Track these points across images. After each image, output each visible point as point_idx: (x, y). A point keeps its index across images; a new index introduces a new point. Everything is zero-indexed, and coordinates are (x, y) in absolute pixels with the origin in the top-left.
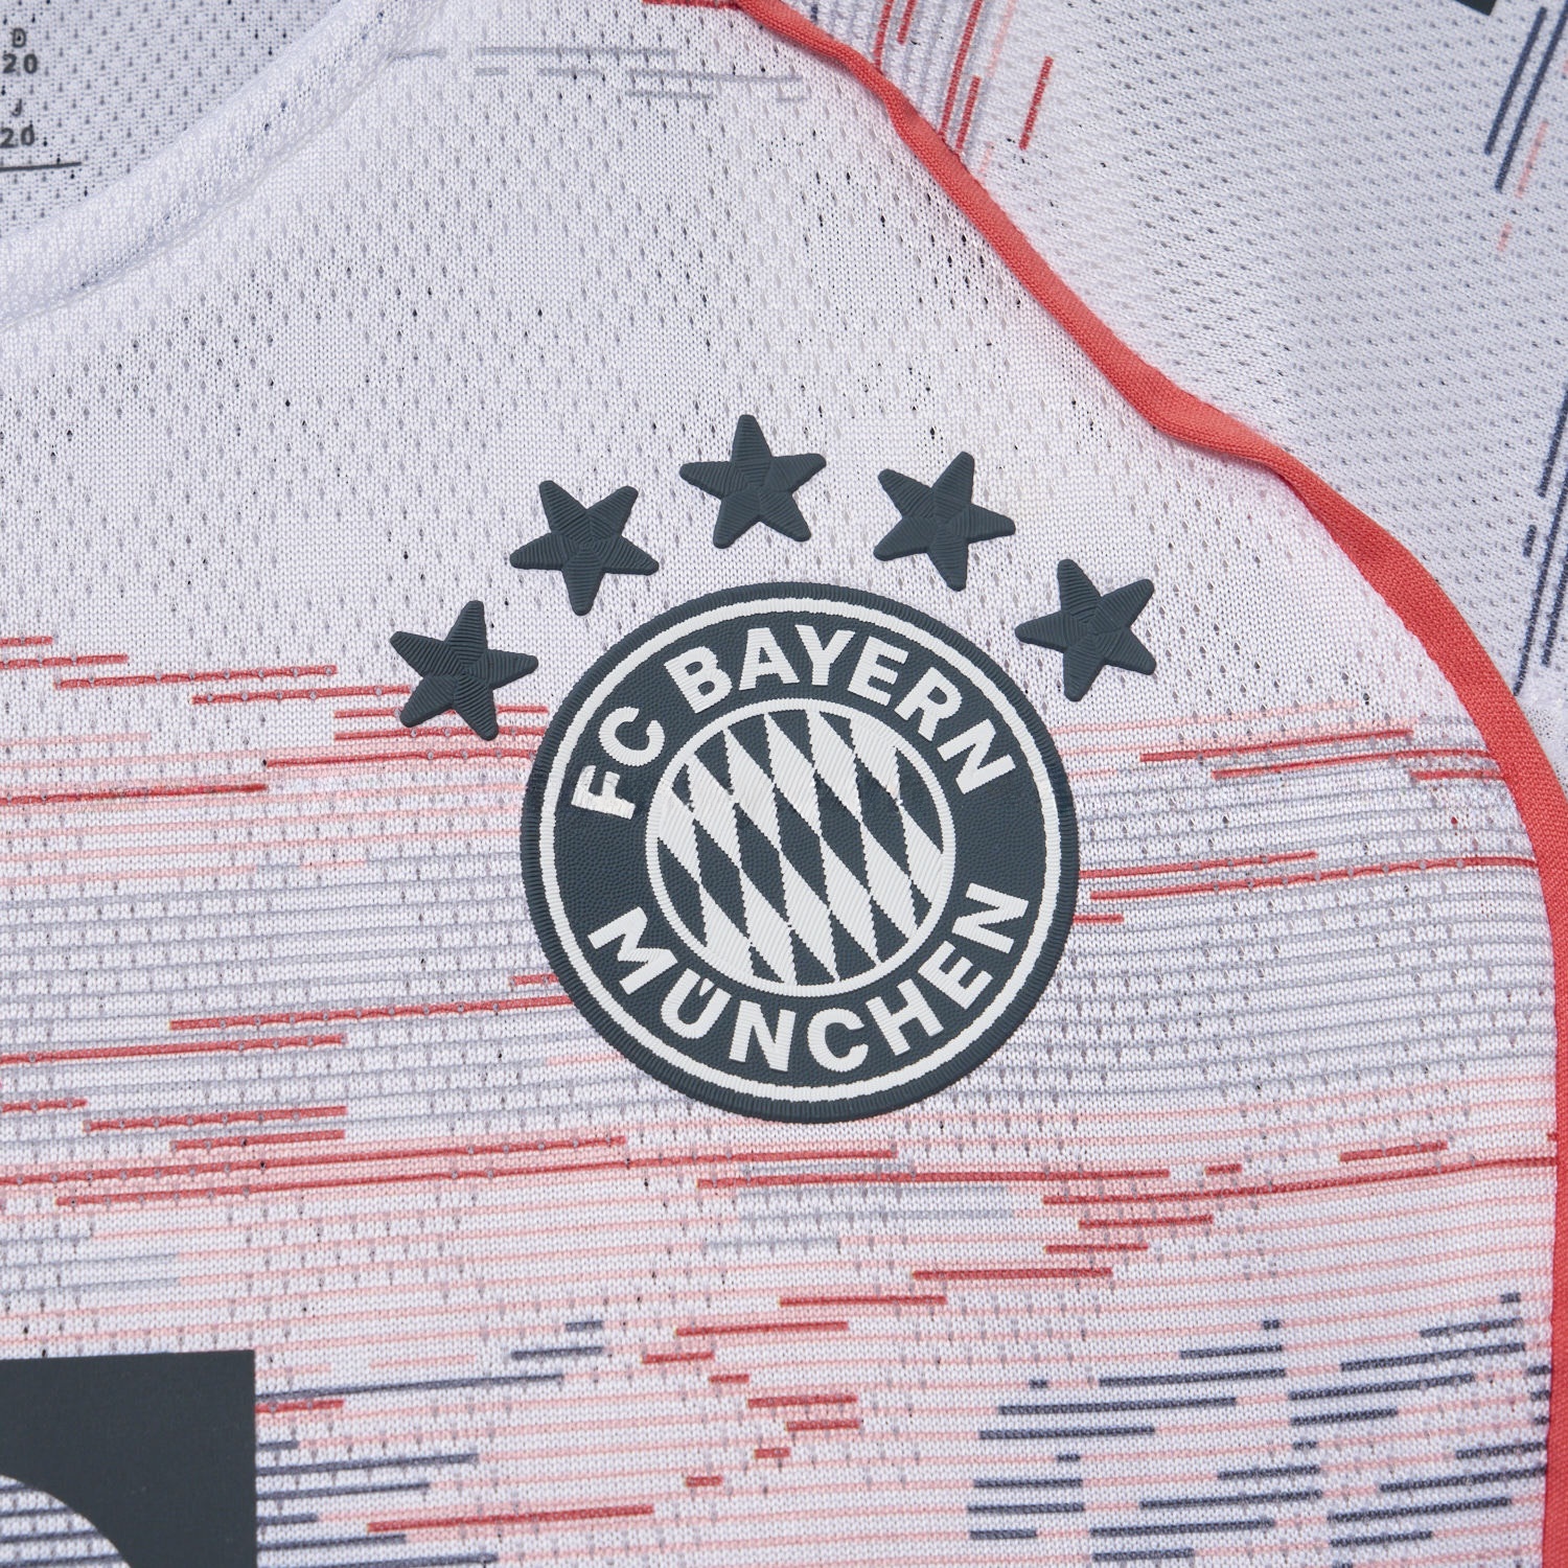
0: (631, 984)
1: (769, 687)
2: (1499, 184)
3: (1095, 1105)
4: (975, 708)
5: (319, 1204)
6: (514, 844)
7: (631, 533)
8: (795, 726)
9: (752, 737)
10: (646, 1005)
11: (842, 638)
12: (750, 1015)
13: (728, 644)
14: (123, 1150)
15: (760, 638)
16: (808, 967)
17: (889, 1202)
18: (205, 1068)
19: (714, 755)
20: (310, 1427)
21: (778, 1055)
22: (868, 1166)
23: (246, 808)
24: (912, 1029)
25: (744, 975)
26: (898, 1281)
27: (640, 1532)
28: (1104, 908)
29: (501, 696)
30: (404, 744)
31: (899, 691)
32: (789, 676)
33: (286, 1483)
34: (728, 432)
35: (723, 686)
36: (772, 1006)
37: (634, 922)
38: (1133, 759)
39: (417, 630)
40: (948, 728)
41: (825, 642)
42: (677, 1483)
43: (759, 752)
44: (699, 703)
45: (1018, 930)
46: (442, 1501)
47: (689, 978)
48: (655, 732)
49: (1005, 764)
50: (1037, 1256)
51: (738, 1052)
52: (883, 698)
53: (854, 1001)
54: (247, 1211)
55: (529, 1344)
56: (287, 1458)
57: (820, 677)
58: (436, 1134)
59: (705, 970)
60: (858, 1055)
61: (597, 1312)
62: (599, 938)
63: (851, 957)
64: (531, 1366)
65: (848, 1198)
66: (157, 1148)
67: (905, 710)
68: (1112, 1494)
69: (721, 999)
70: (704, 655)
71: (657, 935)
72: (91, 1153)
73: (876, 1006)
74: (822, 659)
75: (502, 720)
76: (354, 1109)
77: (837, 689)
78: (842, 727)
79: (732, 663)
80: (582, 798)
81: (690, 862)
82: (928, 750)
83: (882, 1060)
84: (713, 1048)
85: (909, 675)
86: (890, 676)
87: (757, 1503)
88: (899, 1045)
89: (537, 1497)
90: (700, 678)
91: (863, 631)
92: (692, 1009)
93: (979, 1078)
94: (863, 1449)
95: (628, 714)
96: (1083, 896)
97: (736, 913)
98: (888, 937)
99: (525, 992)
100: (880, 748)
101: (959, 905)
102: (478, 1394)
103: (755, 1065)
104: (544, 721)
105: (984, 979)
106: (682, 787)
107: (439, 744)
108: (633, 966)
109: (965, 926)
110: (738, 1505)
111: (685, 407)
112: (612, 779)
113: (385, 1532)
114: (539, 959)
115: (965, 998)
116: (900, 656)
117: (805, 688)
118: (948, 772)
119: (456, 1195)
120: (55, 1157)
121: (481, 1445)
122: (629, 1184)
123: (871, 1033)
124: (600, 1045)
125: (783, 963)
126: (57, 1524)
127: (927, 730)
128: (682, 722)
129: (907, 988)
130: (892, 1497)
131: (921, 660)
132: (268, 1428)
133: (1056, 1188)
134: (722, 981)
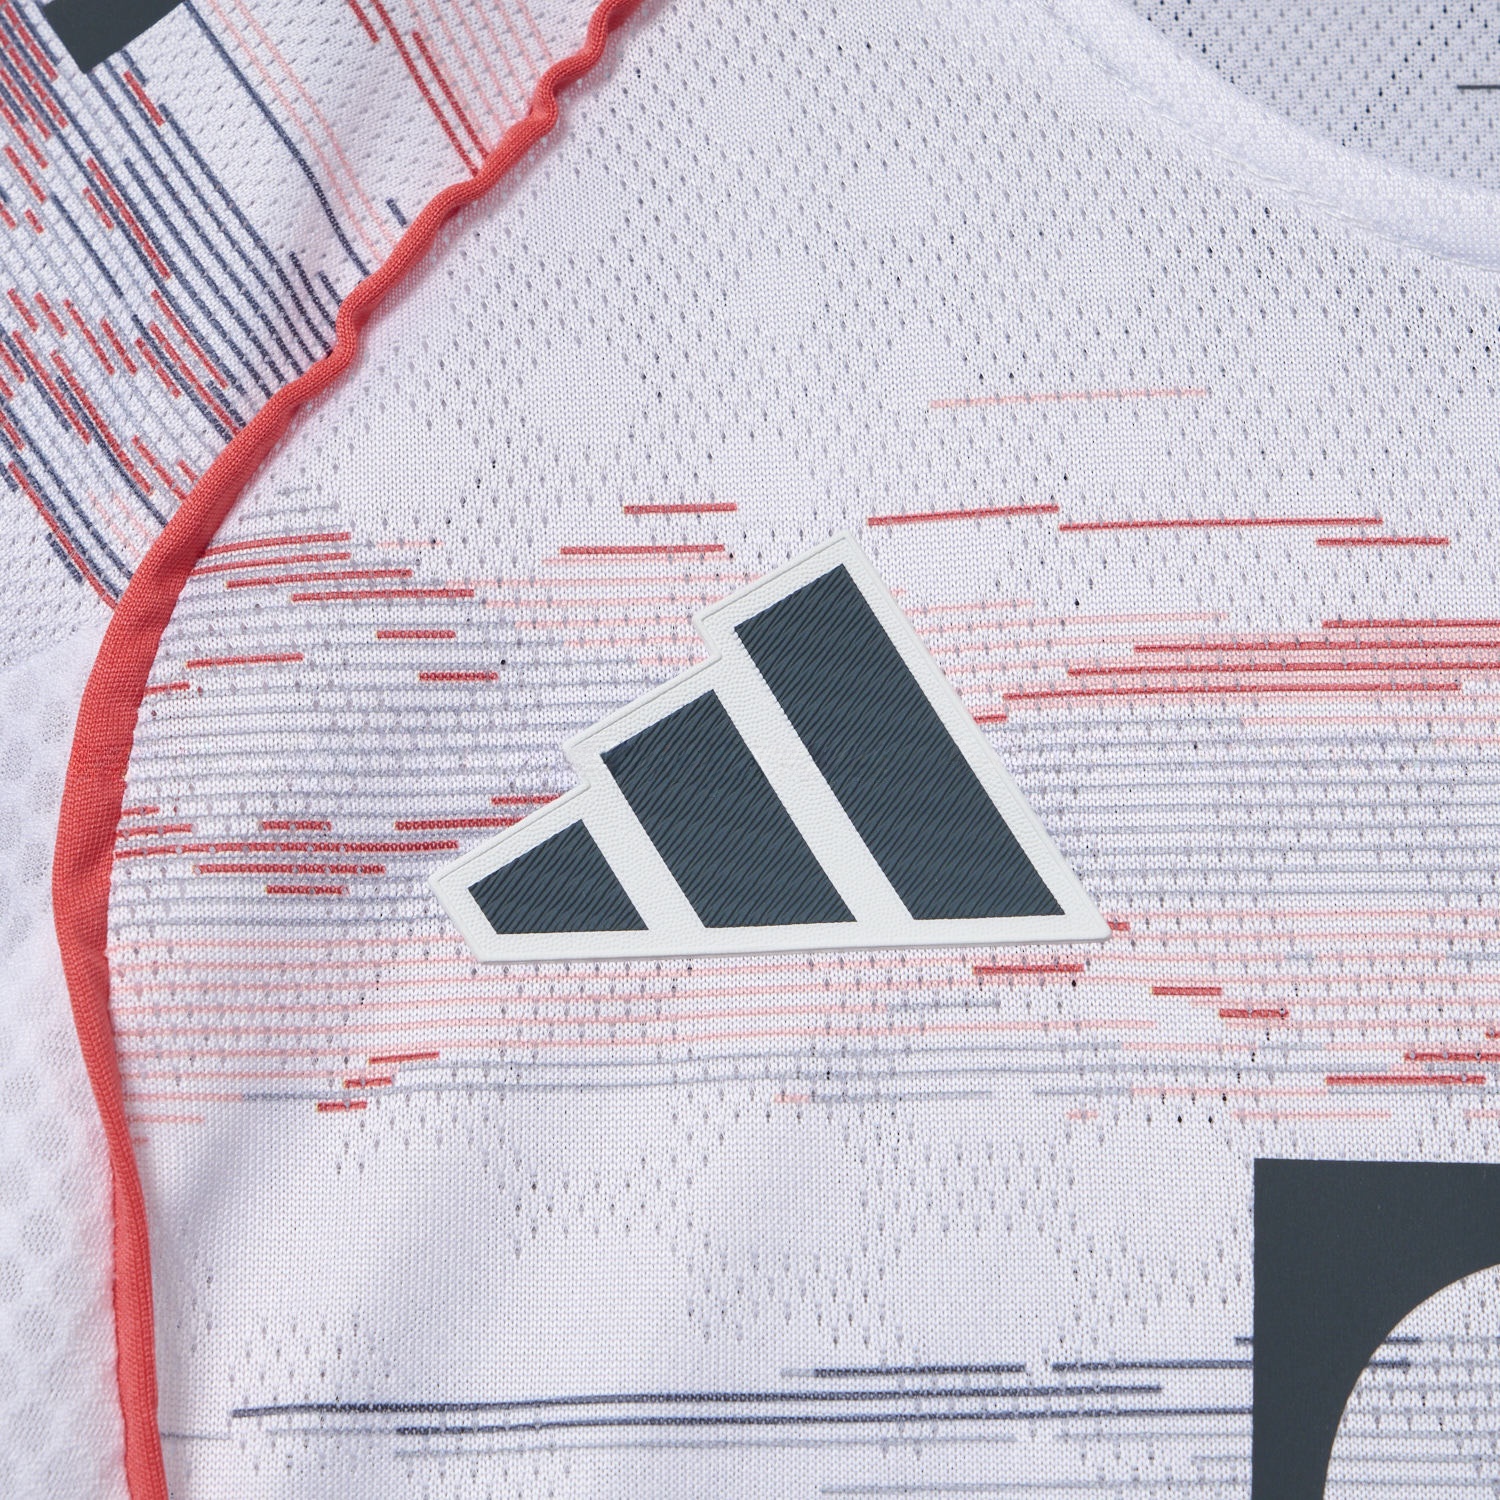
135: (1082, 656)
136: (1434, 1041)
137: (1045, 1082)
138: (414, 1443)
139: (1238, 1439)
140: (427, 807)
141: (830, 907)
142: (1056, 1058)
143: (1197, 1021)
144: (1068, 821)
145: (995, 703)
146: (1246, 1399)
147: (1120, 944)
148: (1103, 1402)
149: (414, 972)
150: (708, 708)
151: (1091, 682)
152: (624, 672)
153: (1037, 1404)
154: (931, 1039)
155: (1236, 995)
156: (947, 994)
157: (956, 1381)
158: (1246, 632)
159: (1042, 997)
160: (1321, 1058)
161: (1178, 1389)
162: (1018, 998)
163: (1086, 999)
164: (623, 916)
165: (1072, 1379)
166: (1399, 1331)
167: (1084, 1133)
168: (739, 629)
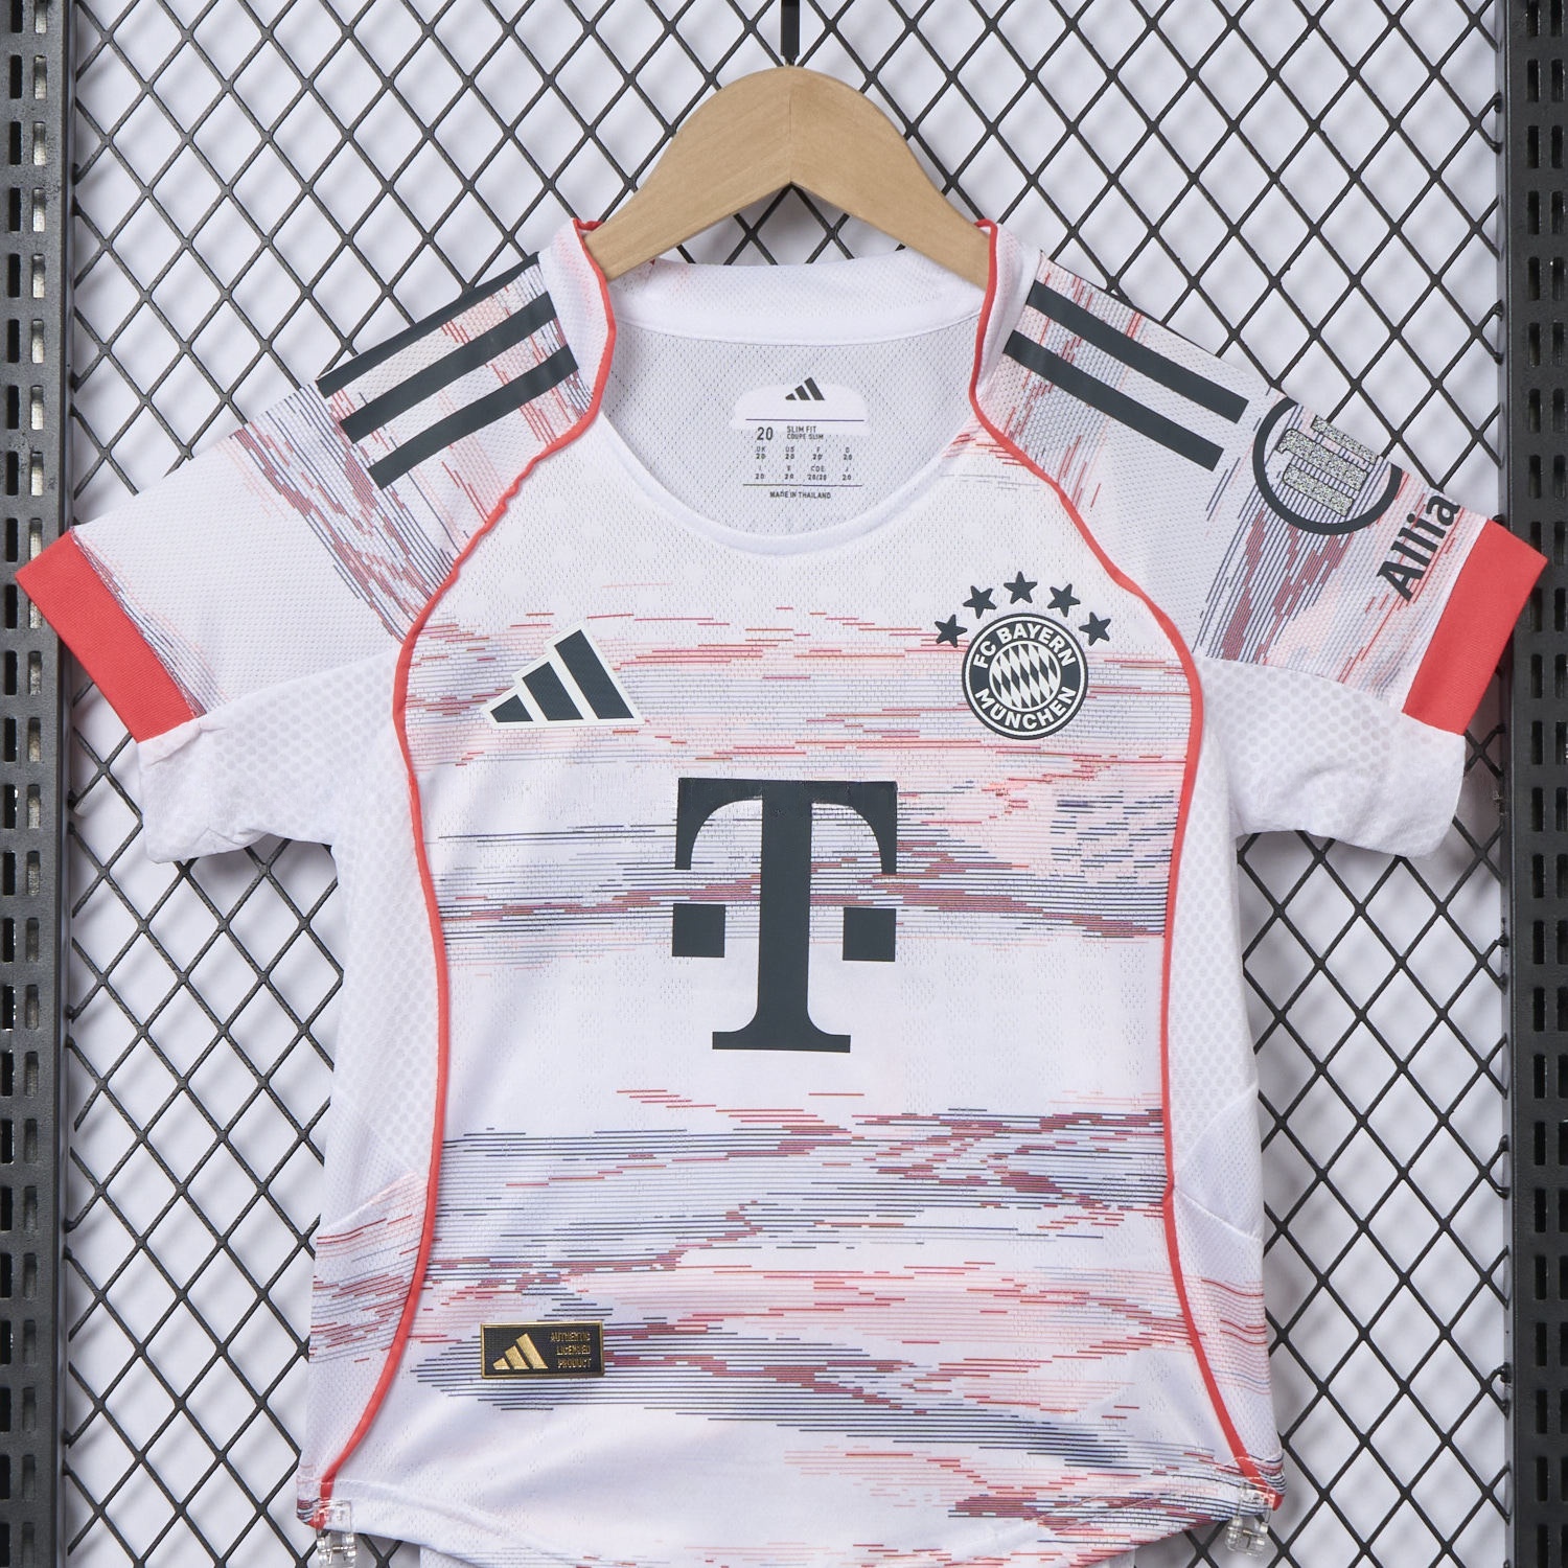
0: (984, 706)
1: (1020, 638)
2: (1208, 519)
3: (1086, 740)
4: (1068, 646)
5: (913, 752)
6: (960, 673)
7: (991, 599)
8: (1025, 647)
9: (1015, 649)
10: (987, 711)
11: (1038, 627)
12: (1011, 714)
13: (1011, 627)
14: (871, 737)
15: (1019, 626)
16: (1025, 705)
17: (1038, 759)
18: (890, 720)
19: (1006, 654)
20: (910, 800)
21: (1016, 725)
22: (1034, 750)
23: (901, 660)
24: (1047, 720)
25: (1010, 706)
26: (1039, 777)
27: (979, 827)
28: (1093, 695)
29: (959, 637)
30: (936, 648)
31: (1050, 641)
32: (1025, 636)
33: (904, 811)
34: (1015, 576)
35: (1010, 638)
36: (1016, 713)
37: (986, 692)
38: (1102, 661)
39: (940, 620)
40: (1061, 650)
41: (1034, 627)
42: (987, 817)
43: (1017, 653)
44: (1004, 641)
45: (1073, 698)
46: (937, 817)
47: (997, 705)
48: (994, 647)
49: (1073, 660)
50: (1070, 772)
51: (1007, 723)
52: (1046, 642)
53: (1034, 713)
54: (898, 752)
55: (957, 785)
56: (904, 806)
57: (1032, 636)
58: (940, 738)
59: (1001, 704)
60: (1034, 725)
61: (972, 779)
62: (978, 696)
63: (1034, 703)
64: (957, 790)
65: (1030, 757)
66: (878, 737)
67: (1051, 645)
68: (1083, 826)
69: (1005, 710)
70: (1006, 630)
71: (991, 695)
72: (864, 737)
73: (1039, 714)
74: (1033, 632)
75: (959, 643)
76: (922, 731)
77: (1036, 639)
78: (1036, 648)
79: (1012, 633)
80: (976, 663)
81: (1000, 680)
82: (1056, 655)
83: (1039, 727)
84: (1001, 722)
85: (1053, 637)
86: (1049, 637)
87: (1005, 823)
88: (1044, 724)
89: (956, 818)
90: (1004, 635)
91: (1043, 626)
92: (997, 713)
93: (1060, 732)
94: (1027, 812)
95: (988, 643)
96: (1088, 692)
97: (1009, 690)
98: (1043, 699)
99: (961, 707)
100: (1045, 654)
101: (1060, 692)
102: (946, 795)
103: (1011, 727)
104: (968, 644)
105: (1064, 709)
106: (998, 661)
107: (945, 648)
108: (984, 702)
109: (1060, 697)
110: (1000, 822)
111: (1006, 567)
112: (983, 658)
113: (925, 823)
114: (965, 699)
115: (1059, 713)
116: (1051, 632)
117: (1028, 639)
118: (1060, 660)
119: (943, 751)
120: (857, 737)
121: (946, 806)
122: (981, 751)
123: (1037, 721)
124: (977, 720)
125: (1019, 704)
126: (855, 817)
127: (1056, 650)
128: (1000, 646)
129: (1046, 710)
130: (1033, 823)
131: (1056, 633)
132: (899, 800)
133: (1076, 758)
134: (1005, 707)
135: (639, 653)
136: (720, 749)
137: (630, 759)
138: (482, 844)
139: (673, 842)
140: (480, 692)
141: (577, 716)
142: (632, 753)
143: (666, 744)
144: (635, 695)
145: (618, 665)
146: (675, 833)
147: (648, 726)
148: (642, 834)
149: (477, 732)
150: (547, 666)
151: (642, 660)
152: (527, 657)
153: (626, 834)
154: (602, 748)
155: (674, 738)
156: (606, 738)
157: (608, 829)
158: (680, 647)
159: (628, 738)
160: (694, 753)
161: (659, 831)
162: (623, 739)
163: (638, 739)
164: (527, 718)
165: (635, 829)
166: (710, 817)
167: (638, 770)
168: (556, 646)
